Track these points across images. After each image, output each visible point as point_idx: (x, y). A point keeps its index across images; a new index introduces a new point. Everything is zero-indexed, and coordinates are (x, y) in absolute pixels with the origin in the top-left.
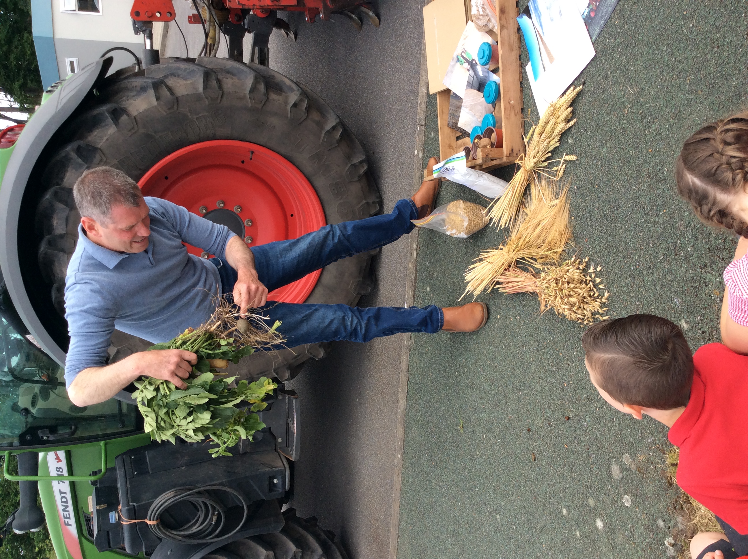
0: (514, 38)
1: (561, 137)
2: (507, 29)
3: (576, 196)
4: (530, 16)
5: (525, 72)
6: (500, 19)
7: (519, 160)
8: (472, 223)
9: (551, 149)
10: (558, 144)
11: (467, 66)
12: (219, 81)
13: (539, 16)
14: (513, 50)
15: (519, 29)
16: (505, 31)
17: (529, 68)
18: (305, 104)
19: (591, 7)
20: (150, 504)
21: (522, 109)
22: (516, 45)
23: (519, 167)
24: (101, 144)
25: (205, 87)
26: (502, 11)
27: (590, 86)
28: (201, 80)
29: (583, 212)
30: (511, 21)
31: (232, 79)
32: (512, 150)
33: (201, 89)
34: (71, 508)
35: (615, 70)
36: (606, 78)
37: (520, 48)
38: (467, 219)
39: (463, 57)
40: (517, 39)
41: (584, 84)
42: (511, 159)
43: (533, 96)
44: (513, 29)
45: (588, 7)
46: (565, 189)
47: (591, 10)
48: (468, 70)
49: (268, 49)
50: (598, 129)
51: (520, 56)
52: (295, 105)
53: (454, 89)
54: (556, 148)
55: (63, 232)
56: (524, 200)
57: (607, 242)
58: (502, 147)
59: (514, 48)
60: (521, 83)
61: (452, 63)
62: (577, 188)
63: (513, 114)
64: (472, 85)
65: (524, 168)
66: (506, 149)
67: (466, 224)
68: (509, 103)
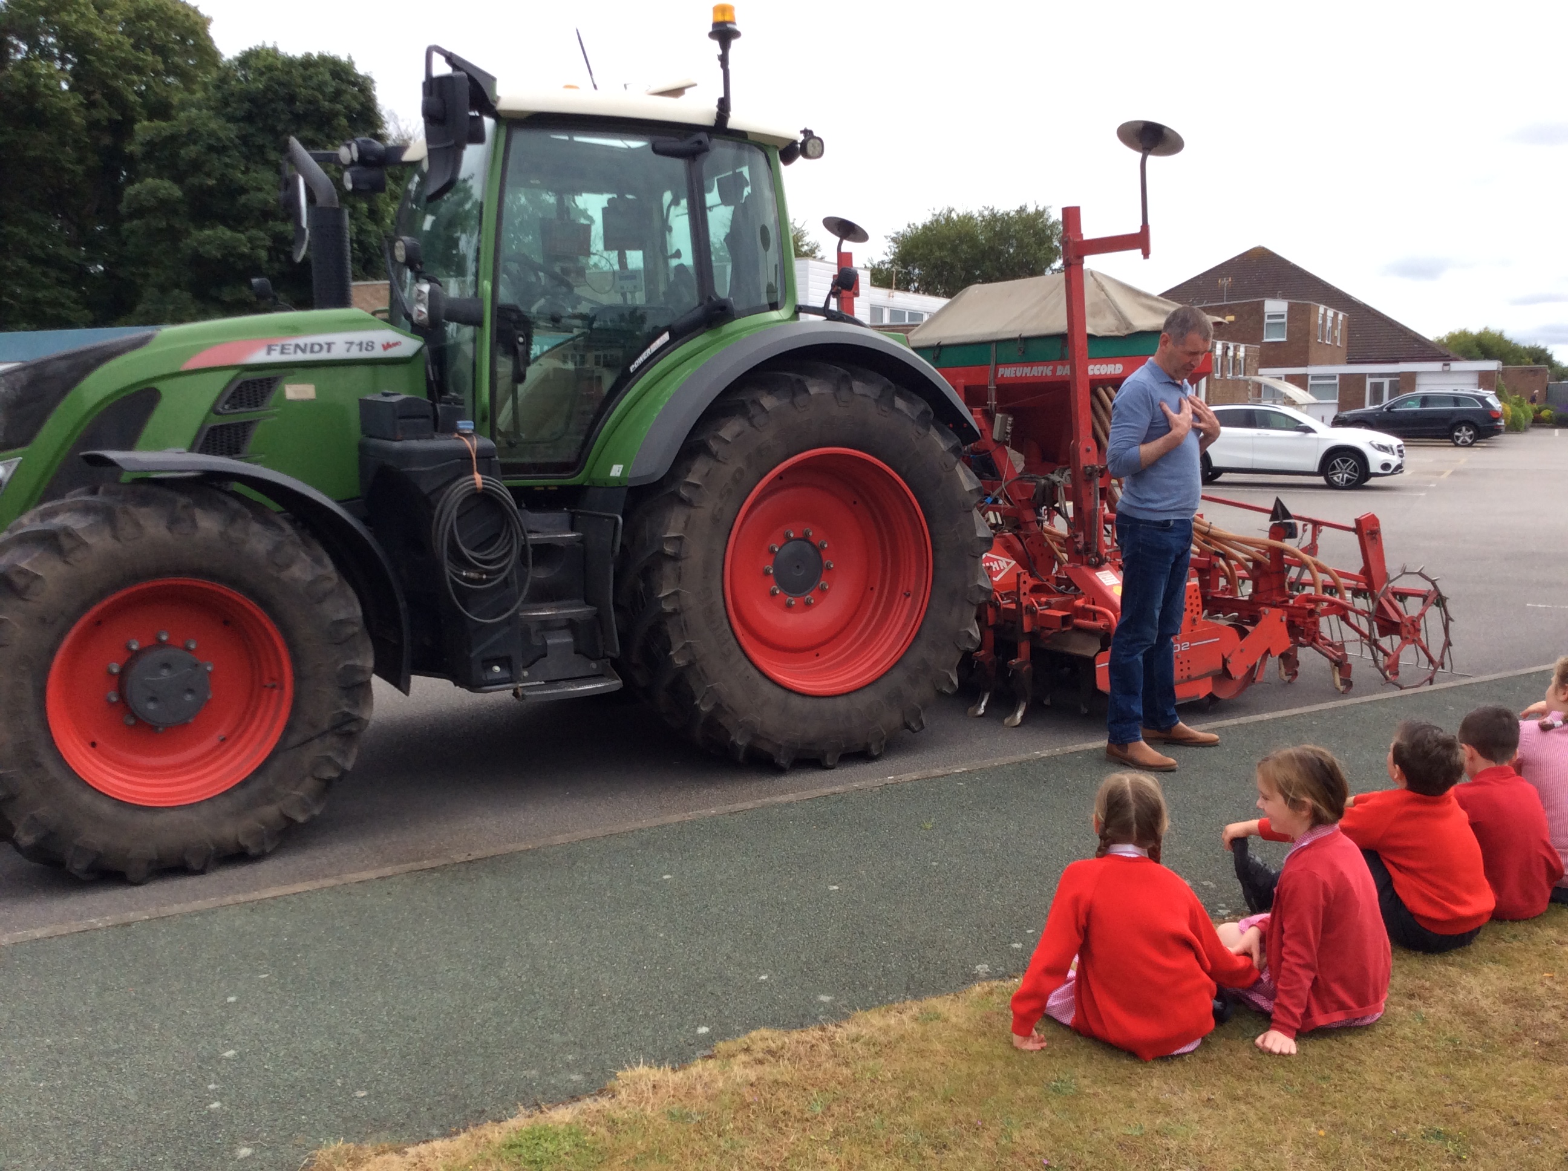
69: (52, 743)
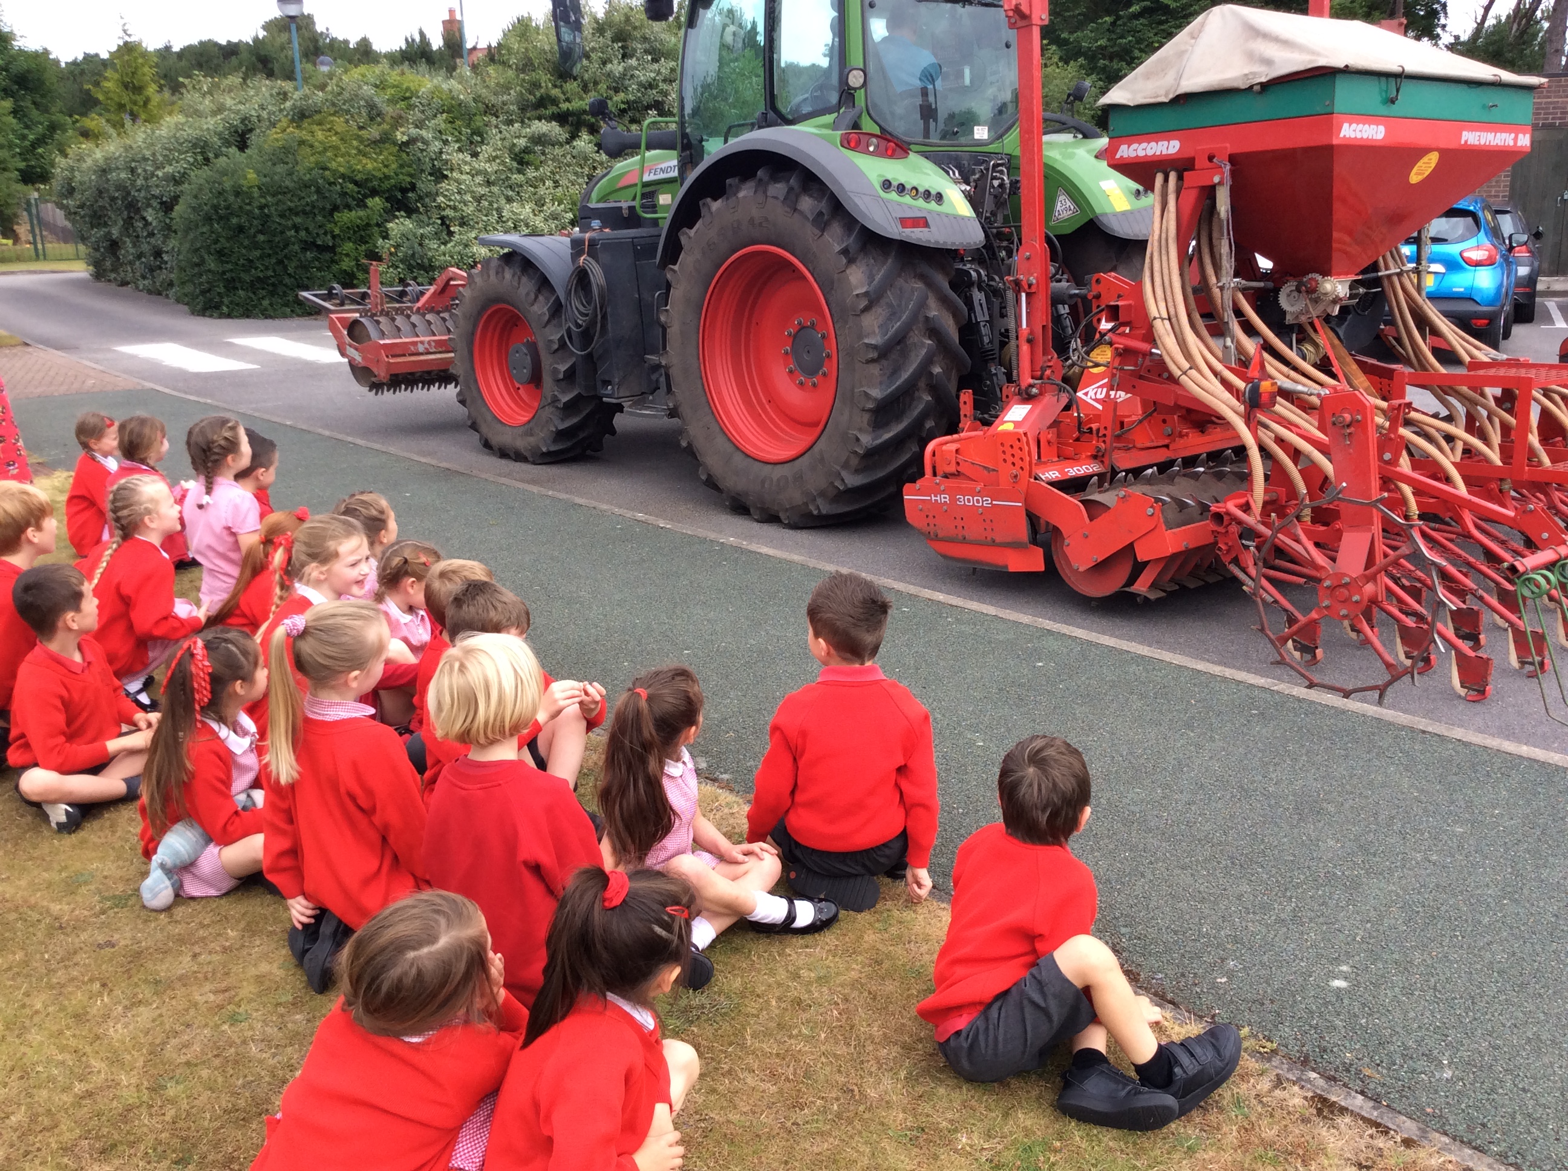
20: (597, 261)
24: (827, 236)
25: (868, 345)
28: (873, 342)
33: (866, 341)
34: (662, 176)
55: (769, 194)
69: (476, 381)
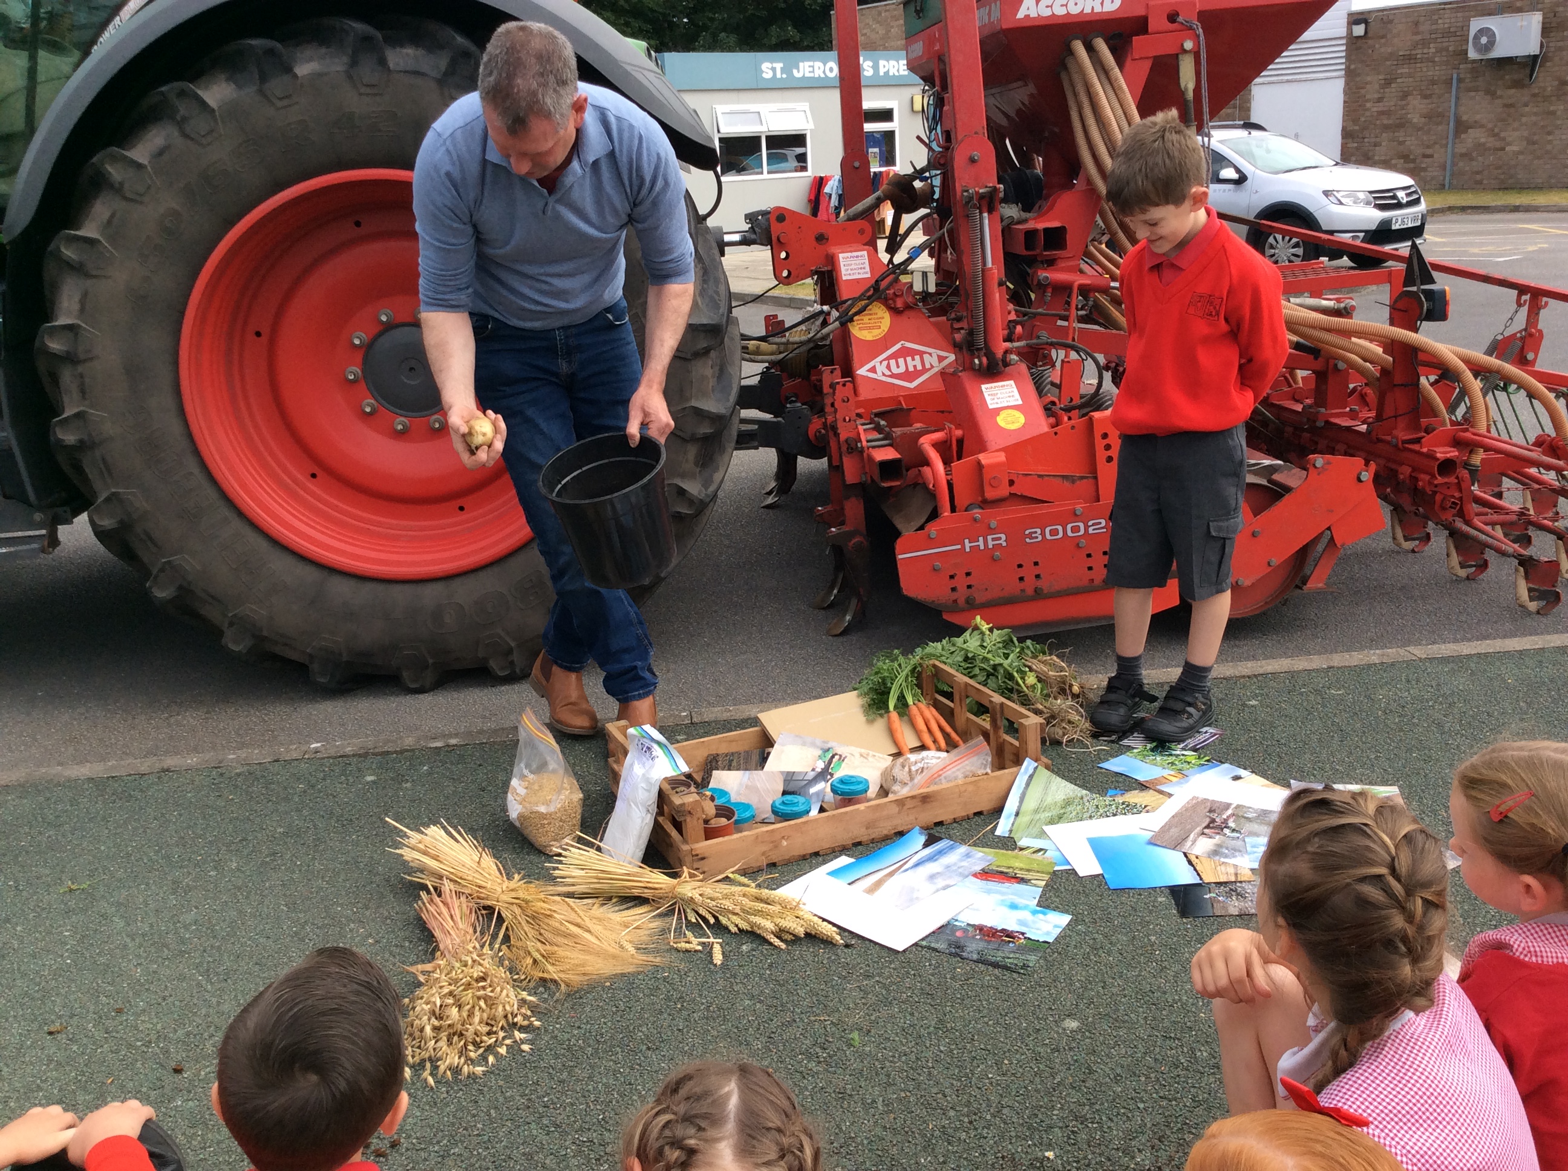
0: (886, 828)
1: (747, 932)
2: (899, 813)
3: (650, 980)
4: (926, 845)
5: (836, 857)
6: (913, 797)
7: (689, 873)
8: (546, 822)
9: (724, 920)
10: (734, 929)
11: (820, 765)
12: (706, 352)
13: (931, 859)
14: (867, 828)
15: (901, 834)
16: (895, 809)
17: (844, 860)
18: (685, 511)
19: (970, 929)
21: (774, 865)
22: (876, 833)
23: (675, 875)
26: (925, 799)
27: (846, 956)
29: (625, 997)
30: (912, 817)
31: (713, 377)
32: (703, 859)
35: (884, 986)
36: (868, 977)
37: (873, 841)
38: (552, 809)
39: (833, 757)
40: (885, 832)
41: (847, 946)
42: (688, 859)
43: (801, 875)
44: (900, 824)
45: (968, 925)
46: (658, 959)
47: (965, 930)
48: (813, 770)
49: (756, 448)
50: (780, 985)
51: (859, 844)
52: (682, 492)
53: (774, 752)
54: (726, 928)
56: (614, 900)
57: (581, 1048)
58: (706, 839)
59: (870, 831)
60: (816, 854)
61: (818, 742)
62: (665, 978)
63: (764, 848)
64: (791, 780)
65: (679, 884)
66: (703, 846)
67: (543, 809)
68: (783, 837)
